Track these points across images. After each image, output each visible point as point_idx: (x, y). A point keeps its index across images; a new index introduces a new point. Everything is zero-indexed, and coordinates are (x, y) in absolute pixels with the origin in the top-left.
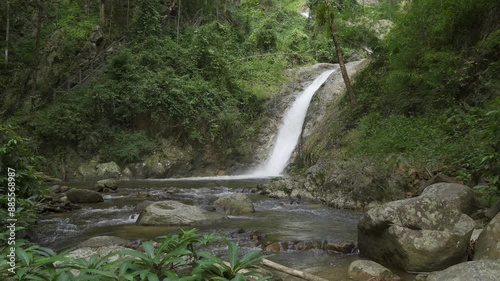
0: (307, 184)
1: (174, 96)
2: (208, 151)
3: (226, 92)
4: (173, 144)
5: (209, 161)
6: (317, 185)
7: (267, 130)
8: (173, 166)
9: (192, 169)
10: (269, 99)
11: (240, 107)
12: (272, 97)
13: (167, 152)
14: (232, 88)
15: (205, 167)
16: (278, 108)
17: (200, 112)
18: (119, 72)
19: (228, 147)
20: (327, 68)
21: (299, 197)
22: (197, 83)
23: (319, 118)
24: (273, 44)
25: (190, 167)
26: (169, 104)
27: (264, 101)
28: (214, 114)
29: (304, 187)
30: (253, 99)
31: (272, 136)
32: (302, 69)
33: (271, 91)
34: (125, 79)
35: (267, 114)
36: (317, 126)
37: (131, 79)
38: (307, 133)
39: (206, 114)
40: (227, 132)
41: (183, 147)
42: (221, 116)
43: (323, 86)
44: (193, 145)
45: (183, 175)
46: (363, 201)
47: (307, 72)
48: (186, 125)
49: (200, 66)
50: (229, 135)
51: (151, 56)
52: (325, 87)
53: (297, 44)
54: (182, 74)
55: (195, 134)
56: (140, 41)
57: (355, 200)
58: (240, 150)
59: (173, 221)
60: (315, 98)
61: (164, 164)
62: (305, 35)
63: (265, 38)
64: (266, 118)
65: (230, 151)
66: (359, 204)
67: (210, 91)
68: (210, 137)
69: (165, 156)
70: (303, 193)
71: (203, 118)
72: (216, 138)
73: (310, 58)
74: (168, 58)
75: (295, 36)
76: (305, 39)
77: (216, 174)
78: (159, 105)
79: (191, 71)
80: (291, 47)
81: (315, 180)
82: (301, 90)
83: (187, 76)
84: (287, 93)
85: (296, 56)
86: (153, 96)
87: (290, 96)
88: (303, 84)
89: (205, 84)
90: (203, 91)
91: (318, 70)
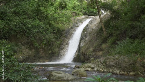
0: (100, 65)
1: (28, 28)
2: (41, 52)
3: (48, 27)
4: (27, 48)
5: (41, 56)
6: (104, 66)
7: (64, 43)
8: (27, 58)
9: (35, 59)
10: (65, 30)
11: (54, 33)
12: (66, 29)
13: (24, 51)
14: (50, 25)
15: (40, 58)
16: (69, 34)
17: (38, 35)
18: (4, 17)
19: (50, 50)
20: (88, 18)
21: (97, 70)
22: (37, 22)
23: (87, 39)
24: (65, 7)
25: (34, 58)
26: (26, 31)
27: (63, 31)
28: (44, 36)
29: (99, 66)
30: (59, 30)
31: (67, 46)
32: (78, 18)
33: (66, 27)
34: (7, 20)
35: (64, 37)
36: (86, 42)
37: (9, 20)
38: (82, 45)
39: (41, 36)
40: (49, 44)
41: (31, 50)
42: (47, 37)
43: (87, 25)
44: (35, 49)
45: (31, 62)
46: (127, 72)
47: (80, 19)
48: (33, 40)
49: (37, 15)
50: (50, 45)
51: (17, 10)
52: (88, 26)
53: (76, 7)
54: (30, 19)
55: (36, 44)
56: (12, 3)
57: (124, 72)
58: (54, 51)
59: (65, 79)
60: (85, 30)
61: (23, 57)
62: (79, 4)
63: (62, 4)
64: (64, 38)
65: (50, 52)
66: (126, 73)
67: (42, 26)
68: (42, 46)
69: (23, 54)
70: (99, 69)
71: (39, 38)
72: (45, 46)
73: (81, 13)
74: (24, 11)
75: (75, 4)
76: (79, 5)
77: (44, 62)
78: (21, 31)
79: (34, 17)
80: (73, 8)
81: (103, 64)
82: (78, 27)
83: (32, 19)
84: (72, 28)
85: (75, 12)
86: (19, 27)
87: (74, 29)
88: (78, 24)
89: (40, 23)
90: (39, 26)
91: (84, 18)
